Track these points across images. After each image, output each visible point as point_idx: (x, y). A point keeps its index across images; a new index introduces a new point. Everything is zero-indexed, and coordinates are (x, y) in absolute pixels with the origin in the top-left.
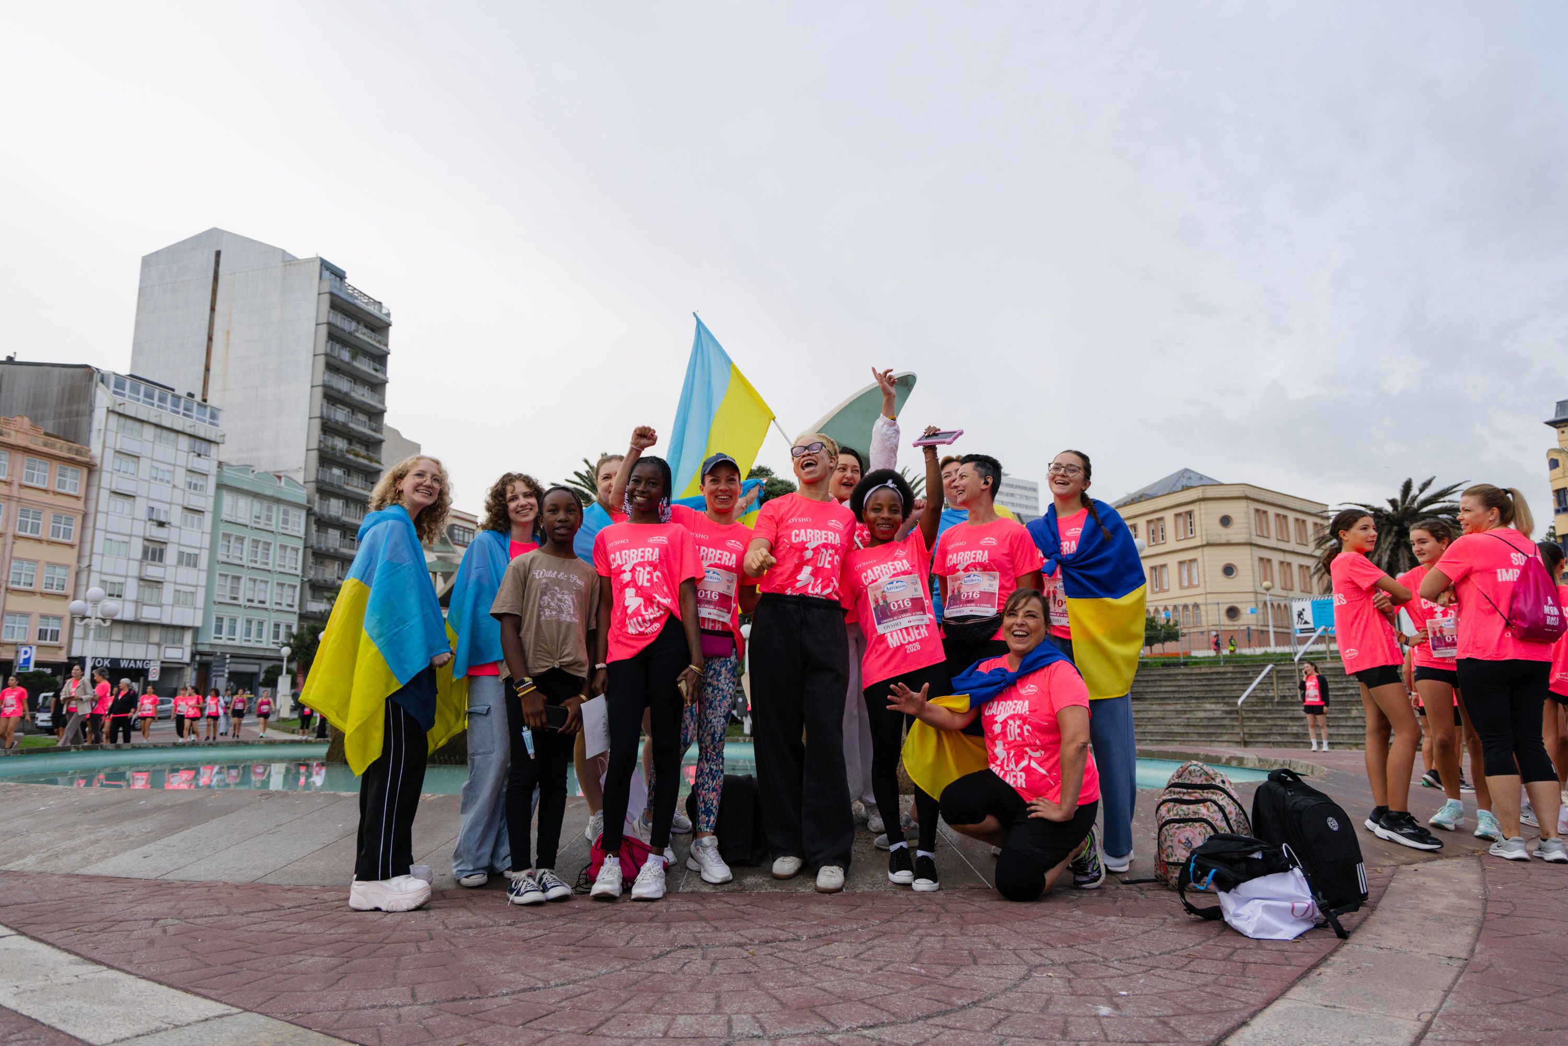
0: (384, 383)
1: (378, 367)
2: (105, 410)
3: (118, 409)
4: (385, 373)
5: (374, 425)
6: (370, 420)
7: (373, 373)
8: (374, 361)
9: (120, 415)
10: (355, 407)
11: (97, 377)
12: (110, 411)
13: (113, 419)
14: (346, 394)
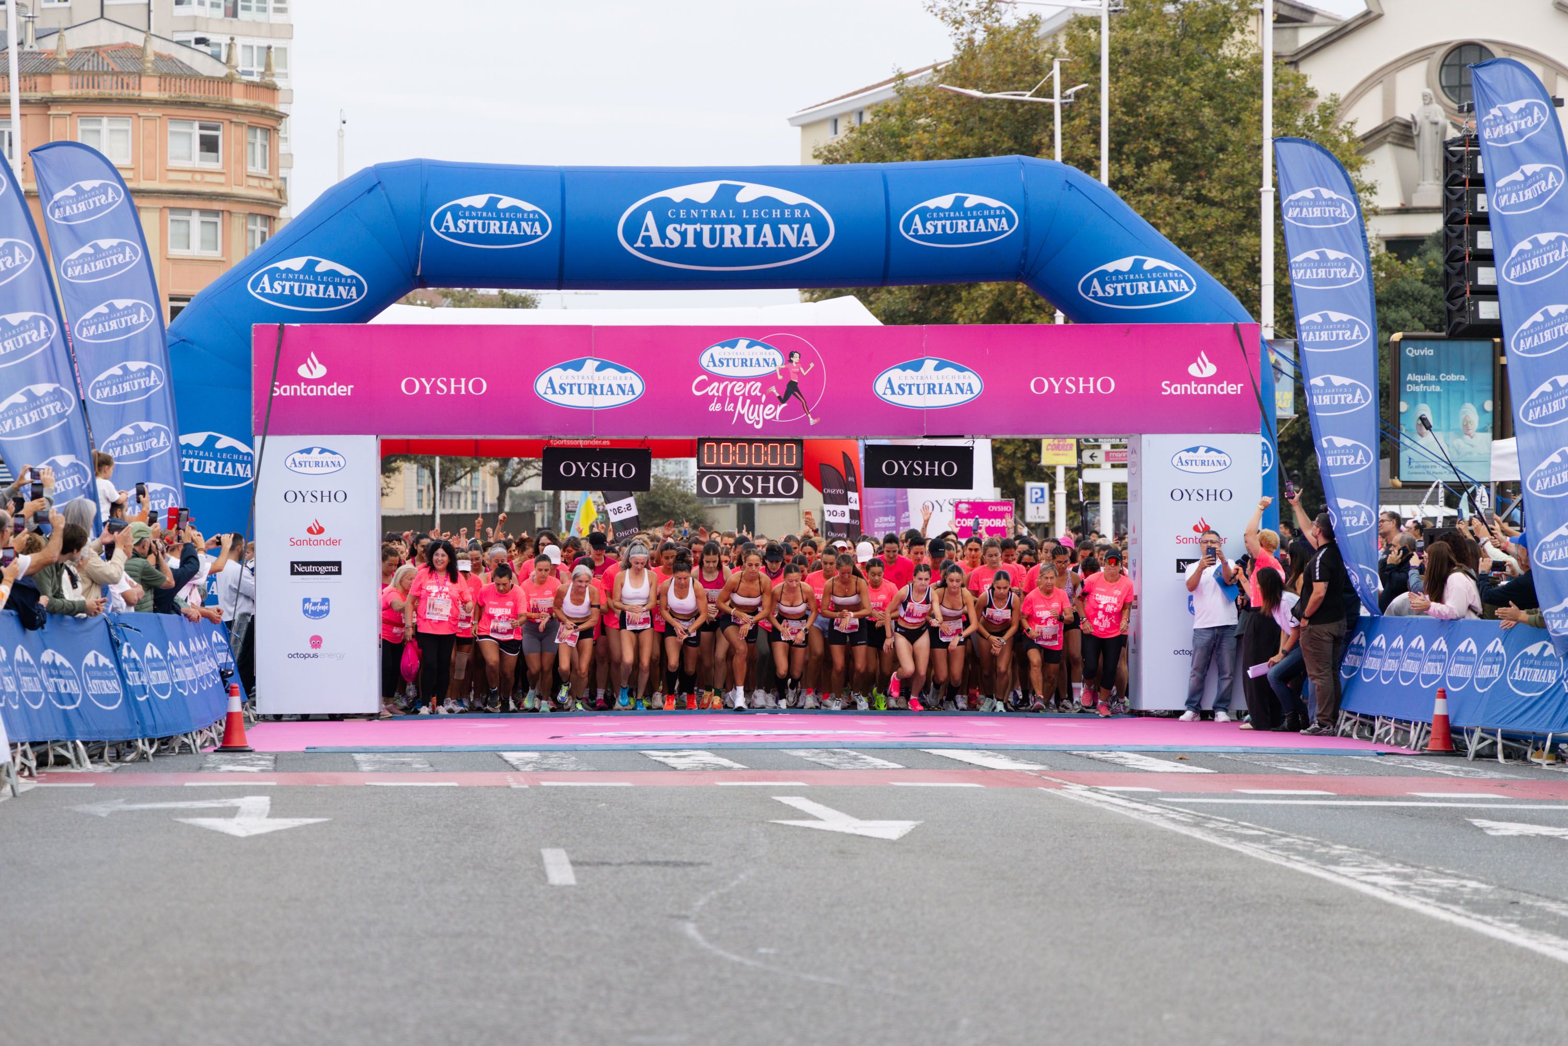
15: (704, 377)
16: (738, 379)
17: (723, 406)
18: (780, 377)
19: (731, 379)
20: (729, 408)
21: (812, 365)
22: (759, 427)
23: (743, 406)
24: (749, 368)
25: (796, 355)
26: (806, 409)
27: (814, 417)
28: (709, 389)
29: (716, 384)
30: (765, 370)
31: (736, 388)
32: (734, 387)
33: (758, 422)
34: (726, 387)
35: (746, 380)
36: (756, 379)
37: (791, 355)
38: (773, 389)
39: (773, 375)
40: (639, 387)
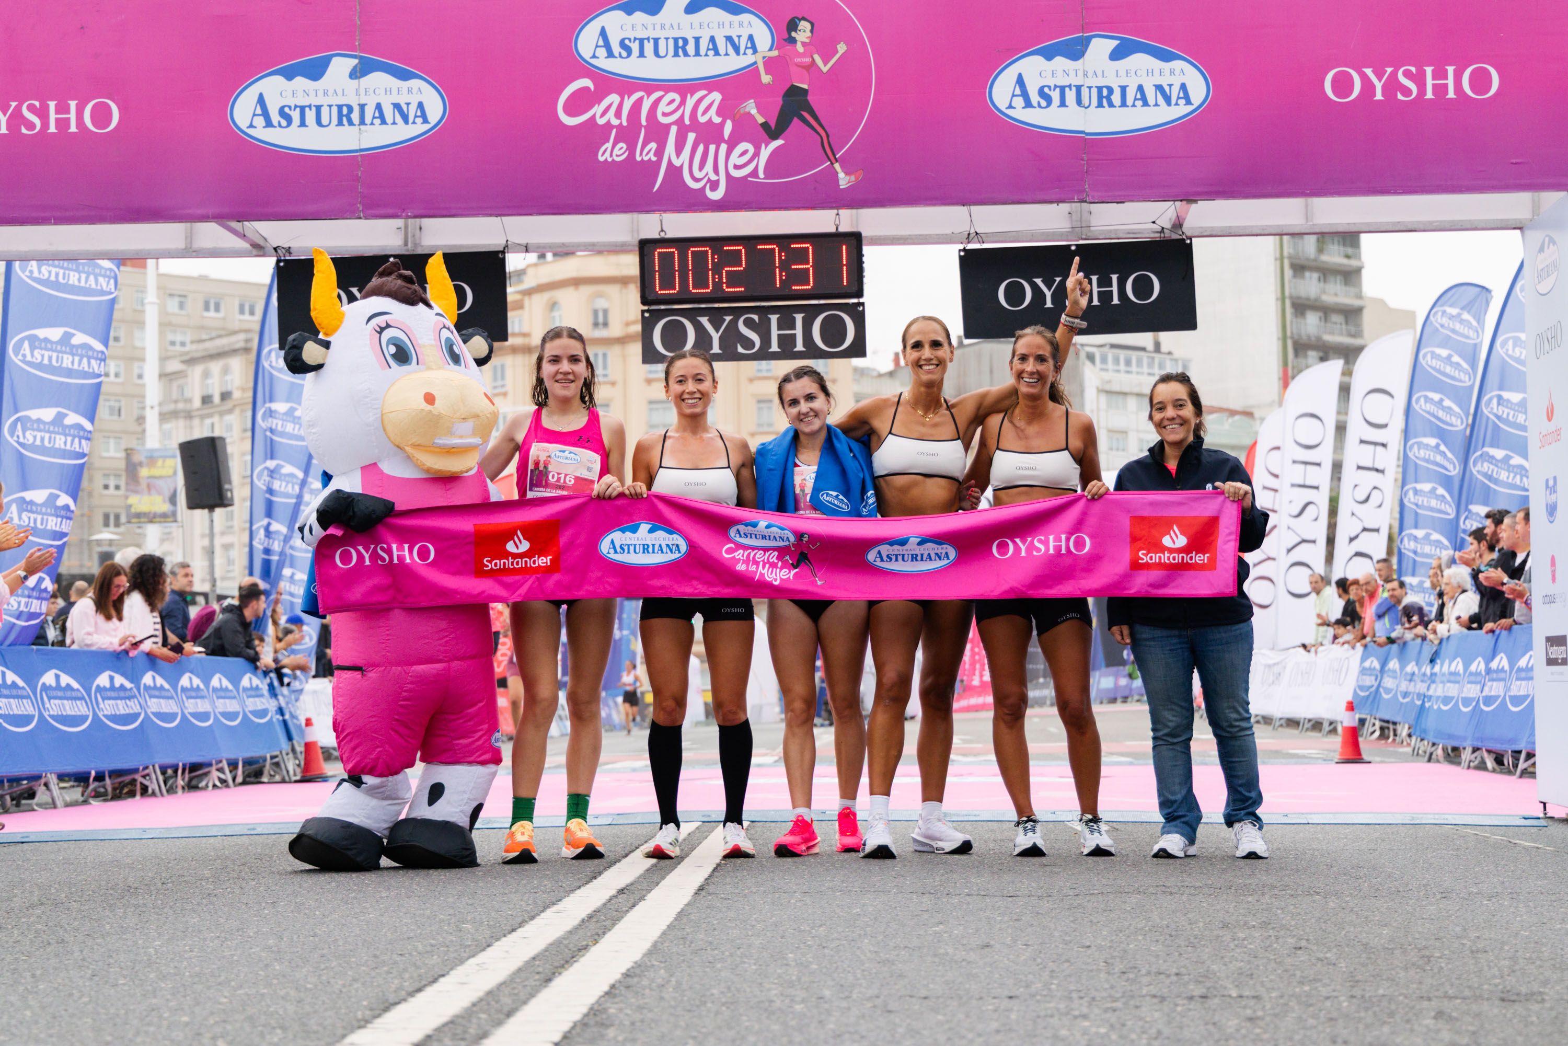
0: (1358, 271)
1: (1350, 251)
2: (1094, 391)
3: (1108, 387)
4: (1358, 256)
5: (1352, 329)
6: (1347, 323)
7: (1345, 261)
8: (1344, 245)
9: (1109, 392)
10: (1326, 311)
11: (1083, 355)
12: (1100, 391)
13: (1103, 398)
14: (1316, 300)
15: (586, 82)
16: (667, 86)
17: (631, 149)
18: (766, 79)
19: (649, 86)
20: (647, 153)
21: (842, 48)
22: (716, 195)
23: (679, 150)
24: (692, 60)
25: (804, 26)
26: (829, 153)
27: (847, 173)
28: (598, 109)
29: (614, 98)
30: (730, 63)
31: (662, 107)
32: (657, 102)
33: (714, 185)
34: (637, 107)
35: (685, 88)
36: (710, 84)
37: (792, 26)
38: (751, 107)
39: (752, 70)
40: (435, 108)
